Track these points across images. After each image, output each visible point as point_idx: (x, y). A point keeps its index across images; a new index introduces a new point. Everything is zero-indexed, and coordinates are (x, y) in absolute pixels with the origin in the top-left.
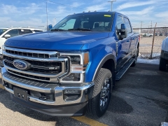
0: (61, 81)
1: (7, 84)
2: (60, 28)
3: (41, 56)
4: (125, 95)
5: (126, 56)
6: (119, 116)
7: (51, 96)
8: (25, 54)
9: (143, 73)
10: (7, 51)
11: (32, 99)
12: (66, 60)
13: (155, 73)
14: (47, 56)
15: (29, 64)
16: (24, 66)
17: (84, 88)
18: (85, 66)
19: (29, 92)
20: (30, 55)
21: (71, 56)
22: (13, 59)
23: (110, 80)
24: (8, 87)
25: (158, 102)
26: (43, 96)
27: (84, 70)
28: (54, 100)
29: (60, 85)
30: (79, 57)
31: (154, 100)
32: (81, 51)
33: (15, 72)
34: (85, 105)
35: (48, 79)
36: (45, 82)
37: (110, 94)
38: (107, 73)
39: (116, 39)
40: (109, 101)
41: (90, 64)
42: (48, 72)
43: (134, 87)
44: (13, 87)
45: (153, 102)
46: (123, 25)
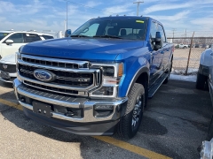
0: (91, 95)
1: (23, 99)
3: (69, 66)
4: (158, 115)
5: (158, 71)
6: (152, 138)
7: (79, 112)
8: (48, 63)
9: (176, 91)
10: (24, 59)
11: (56, 115)
12: (98, 71)
13: (191, 92)
14: (76, 66)
15: (54, 75)
16: (48, 77)
17: (117, 104)
18: (118, 79)
19: (53, 107)
20: (55, 64)
21: (104, 67)
22: (33, 69)
23: (142, 96)
24: (24, 102)
25: (195, 123)
26: (70, 111)
27: (118, 83)
28: (82, 116)
29: (90, 99)
30: (112, 68)
31: (190, 121)
32: (115, 62)
33: (34, 84)
34: (116, 123)
35: (77, 92)
36: (73, 96)
37: (142, 113)
38: (140, 88)
40: (140, 121)
41: (124, 76)
42: (77, 84)
44: (31, 101)
45: (190, 124)
46: (158, 34)
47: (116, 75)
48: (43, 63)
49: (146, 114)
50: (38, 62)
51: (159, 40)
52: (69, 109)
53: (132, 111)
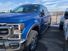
4: (45, 42)
5: (46, 23)
9: (53, 31)
12: (11, 27)
13: (58, 31)
18: (22, 30)
23: (37, 35)
25: (59, 45)
27: (21, 32)
30: (18, 26)
31: (57, 44)
35: (2, 38)
41: (25, 29)
43: (48, 37)
47: (19, 29)
51: (43, 13)
53: (31, 43)
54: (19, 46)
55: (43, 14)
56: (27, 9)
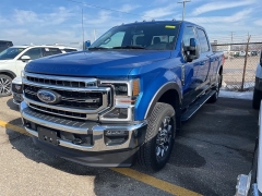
0: (102, 119)
1: (29, 124)
2: (102, 46)
3: (75, 84)
6: (184, 170)
7: (88, 138)
8: (53, 82)
10: (28, 78)
11: (63, 143)
12: (108, 89)
13: (246, 112)
14: (83, 85)
15: (59, 96)
16: (52, 98)
18: (134, 98)
19: (59, 133)
20: (60, 83)
21: (116, 85)
22: (37, 89)
23: (171, 119)
24: (30, 128)
26: (78, 138)
28: (92, 144)
29: (101, 123)
30: (126, 85)
31: (238, 150)
33: (39, 107)
34: (134, 152)
35: (84, 115)
36: (80, 120)
37: (172, 140)
38: (167, 109)
39: (182, 61)
40: (170, 150)
41: (141, 95)
42: (85, 106)
43: (210, 132)
44: (37, 127)
45: (236, 153)
47: (129, 94)
48: (47, 81)
49: (182, 141)
50: (41, 81)
51: (193, 48)
52: (77, 136)
54: (126, 138)
55: (191, 52)
56: (135, 37)
